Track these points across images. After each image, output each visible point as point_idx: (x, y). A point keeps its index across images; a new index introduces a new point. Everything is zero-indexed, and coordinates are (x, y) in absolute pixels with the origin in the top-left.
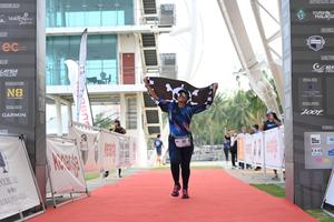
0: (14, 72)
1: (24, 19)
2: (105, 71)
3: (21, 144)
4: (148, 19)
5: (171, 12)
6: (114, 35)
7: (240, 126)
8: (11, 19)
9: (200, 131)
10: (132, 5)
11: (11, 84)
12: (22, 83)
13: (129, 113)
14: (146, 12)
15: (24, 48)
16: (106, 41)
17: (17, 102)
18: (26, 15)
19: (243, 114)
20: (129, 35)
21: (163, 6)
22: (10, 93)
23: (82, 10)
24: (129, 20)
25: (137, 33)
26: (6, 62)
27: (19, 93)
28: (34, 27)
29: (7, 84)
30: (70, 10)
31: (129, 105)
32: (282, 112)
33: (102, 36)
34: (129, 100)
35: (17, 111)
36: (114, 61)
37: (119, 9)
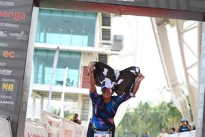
0: (9, 72)
1: (20, 36)
2: (69, 77)
3: (8, 124)
4: (104, 44)
5: (121, 41)
6: (79, 53)
7: (161, 127)
8: (12, 34)
9: (132, 127)
10: (94, 33)
11: (6, 80)
12: (14, 81)
13: (84, 109)
14: (103, 39)
15: (18, 56)
16: (73, 56)
17: (8, 93)
18: (22, 33)
19: (164, 119)
20: (90, 54)
21: (115, 36)
22: (4, 86)
23: (58, 32)
24: (91, 43)
25: (95, 52)
26: (4, 64)
27: (11, 88)
28: (27, 42)
29: (3, 80)
30: (51, 32)
31: (84, 103)
32: (192, 121)
33: (70, 52)
34: (84, 100)
35: (7, 100)
36: (77, 71)
37: (85, 34)
